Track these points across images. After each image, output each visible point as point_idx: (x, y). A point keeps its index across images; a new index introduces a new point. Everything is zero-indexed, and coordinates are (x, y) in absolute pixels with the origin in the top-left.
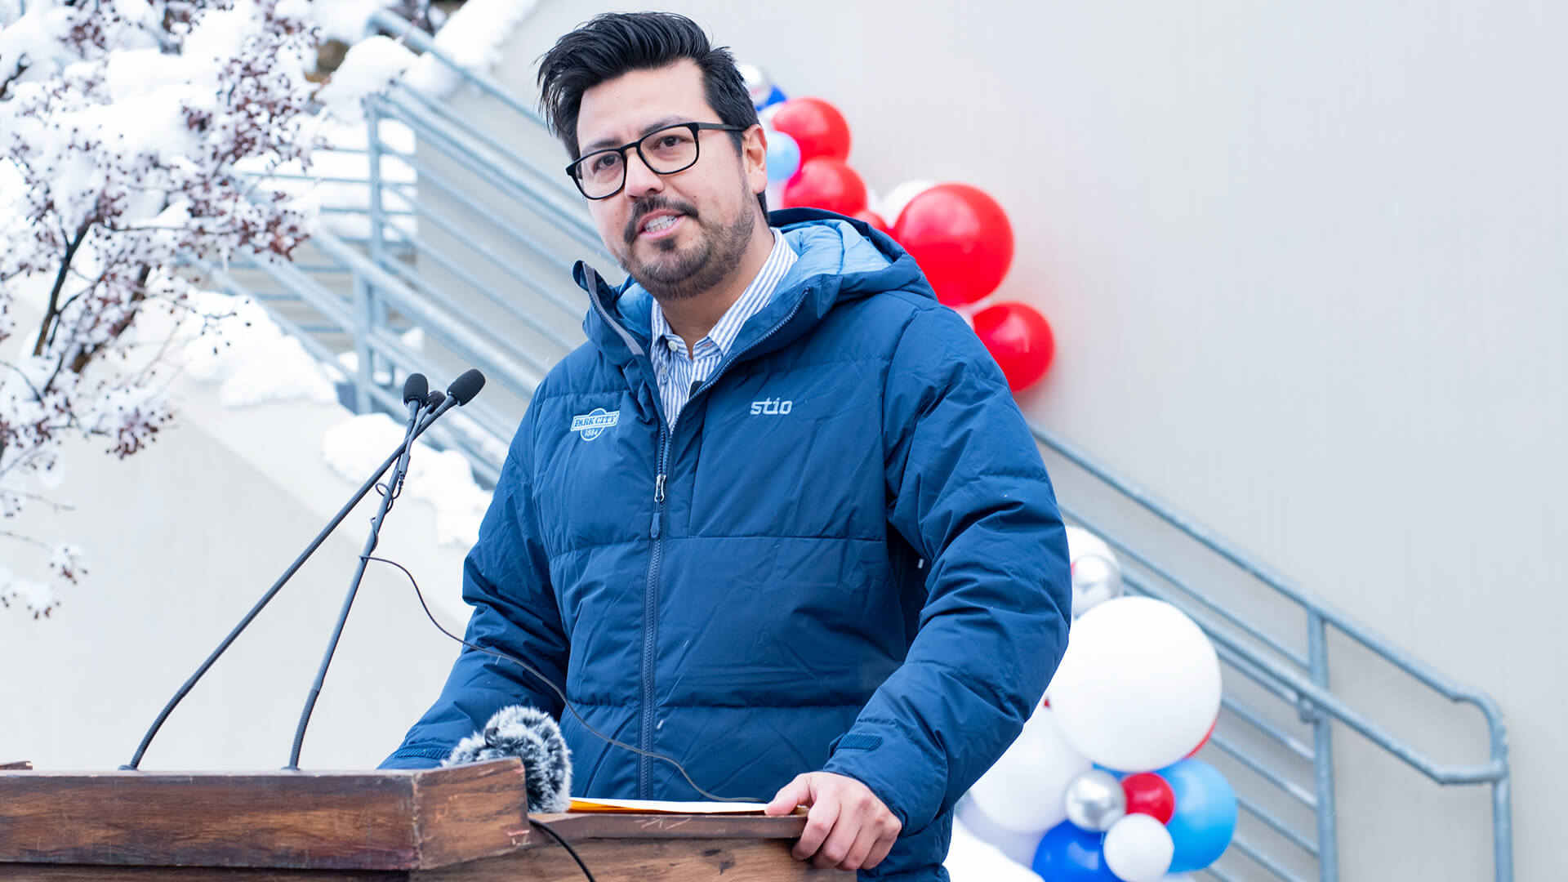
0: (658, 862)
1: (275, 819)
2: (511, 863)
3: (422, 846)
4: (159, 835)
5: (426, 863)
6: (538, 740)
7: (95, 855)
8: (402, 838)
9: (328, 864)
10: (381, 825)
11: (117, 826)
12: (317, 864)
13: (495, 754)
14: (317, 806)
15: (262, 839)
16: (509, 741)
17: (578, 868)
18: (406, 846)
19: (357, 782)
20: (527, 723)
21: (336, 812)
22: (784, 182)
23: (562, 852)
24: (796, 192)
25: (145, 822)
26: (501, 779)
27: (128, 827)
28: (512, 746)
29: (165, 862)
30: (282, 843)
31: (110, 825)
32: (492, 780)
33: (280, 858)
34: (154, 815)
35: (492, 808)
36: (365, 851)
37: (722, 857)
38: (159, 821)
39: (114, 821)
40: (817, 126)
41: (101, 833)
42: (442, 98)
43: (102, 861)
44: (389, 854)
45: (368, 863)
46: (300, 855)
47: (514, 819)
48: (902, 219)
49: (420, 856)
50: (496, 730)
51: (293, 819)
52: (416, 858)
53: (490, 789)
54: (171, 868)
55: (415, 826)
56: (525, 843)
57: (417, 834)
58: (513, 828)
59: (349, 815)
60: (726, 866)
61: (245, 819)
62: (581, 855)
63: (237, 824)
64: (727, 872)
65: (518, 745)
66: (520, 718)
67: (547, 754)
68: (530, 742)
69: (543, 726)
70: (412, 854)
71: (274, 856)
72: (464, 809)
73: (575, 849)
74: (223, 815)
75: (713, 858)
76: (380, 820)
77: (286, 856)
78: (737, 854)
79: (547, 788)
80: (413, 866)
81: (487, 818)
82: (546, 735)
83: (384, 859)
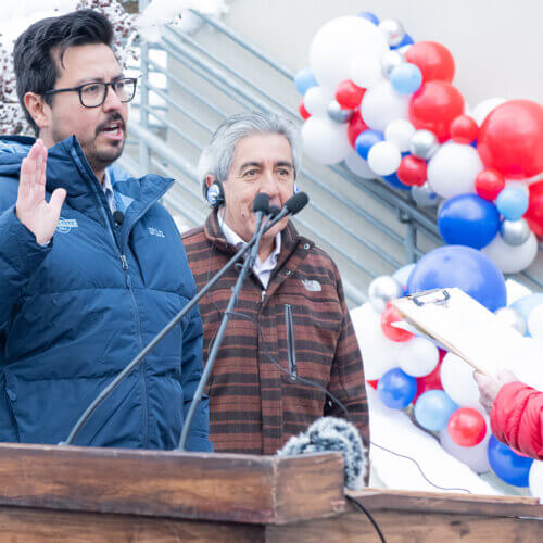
0: (423, 528)
1: (173, 484)
2: (330, 523)
3: (278, 508)
4: (89, 491)
5: (279, 520)
6: (346, 441)
7: (45, 502)
8: (263, 502)
9: (210, 517)
10: (247, 493)
11: (61, 483)
12: (202, 516)
13: (318, 449)
14: (204, 477)
15: (164, 497)
16: (327, 440)
17: (374, 529)
18: (267, 508)
19: (234, 463)
20: (338, 429)
21: (217, 482)
22: (411, 95)
23: (364, 517)
24: (418, 101)
25: (83, 481)
26: (329, 466)
27: (68, 484)
28: (330, 444)
29: (94, 509)
30: (178, 501)
31: (56, 482)
32: (323, 466)
33: (177, 510)
34: (87, 477)
35: (323, 485)
36: (236, 510)
37: (462, 527)
38: (92, 481)
39: (60, 479)
40: (434, 59)
41: (50, 487)
42: (189, 34)
43: (49, 506)
44: (254, 513)
45: (238, 517)
46: (190, 510)
47: (336, 493)
48: (486, 121)
49: (276, 514)
50: (317, 433)
51: (187, 485)
52: (273, 516)
53: (322, 472)
54: (98, 513)
55: (274, 495)
56: (342, 510)
57: (275, 500)
58: (335, 499)
59: (226, 484)
60: (464, 532)
61: (153, 483)
62: (376, 519)
63: (147, 486)
64: (466, 537)
65: (333, 444)
66: (333, 425)
67: (351, 451)
68: (341, 442)
69: (348, 432)
70: (270, 513)
71: (172, 509)
72: (305, 484)
73: (372, 515)
74: (137, 479)
75: (456, 527)
76: (249, 489)
77: (180, 509)
78: (472, 525)
79: (351, 473)
80: (270, 521)
81: (319, 492)
82: (351, 438)
83: (249, 515)
